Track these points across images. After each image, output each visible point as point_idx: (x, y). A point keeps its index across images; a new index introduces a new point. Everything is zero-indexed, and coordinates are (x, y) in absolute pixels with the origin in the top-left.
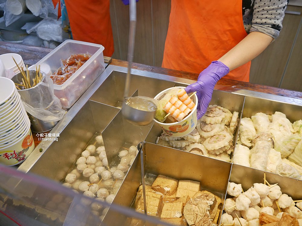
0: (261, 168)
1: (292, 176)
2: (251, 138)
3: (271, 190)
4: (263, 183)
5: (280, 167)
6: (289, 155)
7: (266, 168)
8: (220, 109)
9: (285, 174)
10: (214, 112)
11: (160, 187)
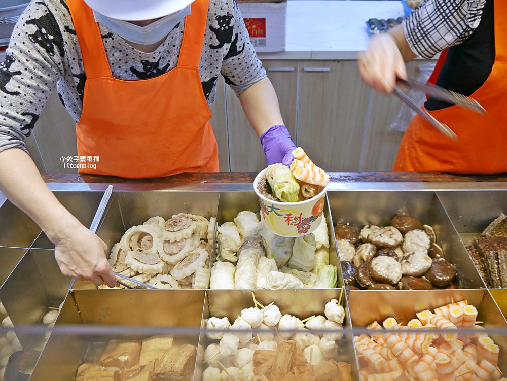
0: (247, 286)
1: (288, 286)
2: (234, 249)
3: (265, 313)
4: (254, 307)
5: (271, 279)
6: (289, 261)
7: (255, 285)
8: (187, 217)
9: (278, 286)
10: (179, 224)
11: (112, 358)
